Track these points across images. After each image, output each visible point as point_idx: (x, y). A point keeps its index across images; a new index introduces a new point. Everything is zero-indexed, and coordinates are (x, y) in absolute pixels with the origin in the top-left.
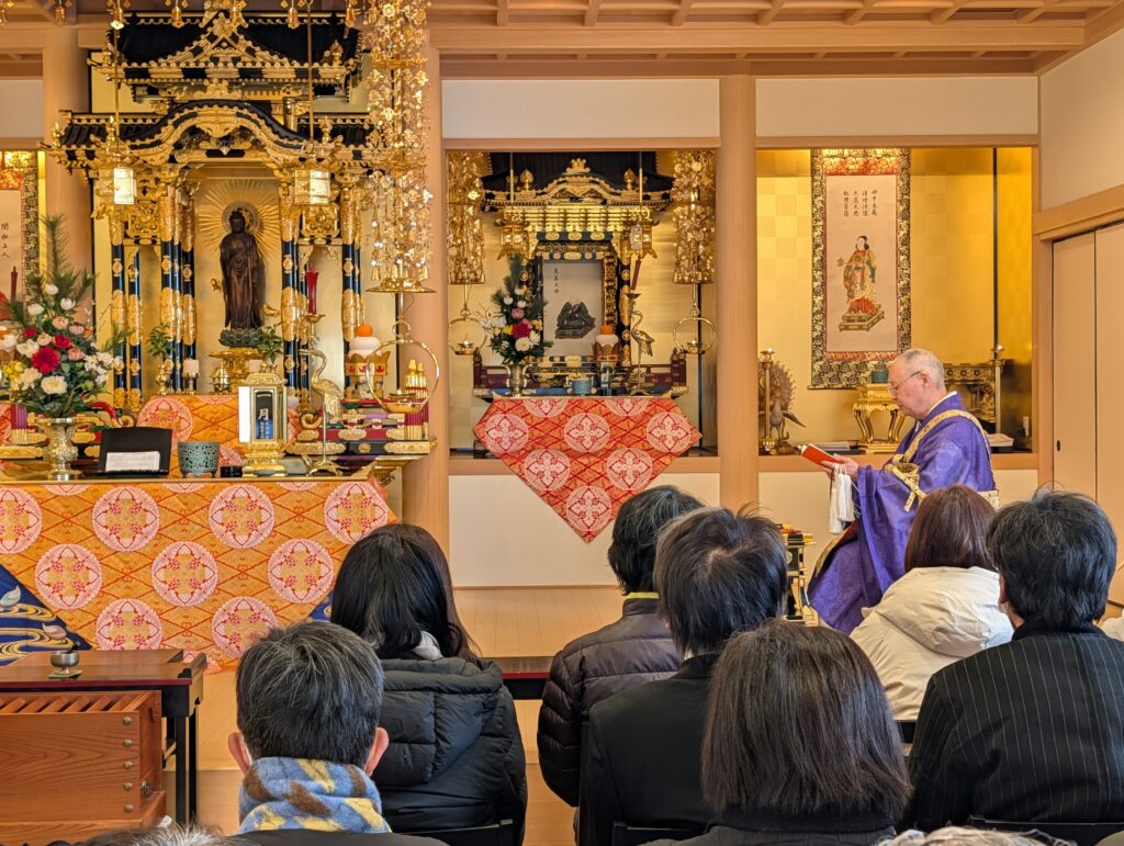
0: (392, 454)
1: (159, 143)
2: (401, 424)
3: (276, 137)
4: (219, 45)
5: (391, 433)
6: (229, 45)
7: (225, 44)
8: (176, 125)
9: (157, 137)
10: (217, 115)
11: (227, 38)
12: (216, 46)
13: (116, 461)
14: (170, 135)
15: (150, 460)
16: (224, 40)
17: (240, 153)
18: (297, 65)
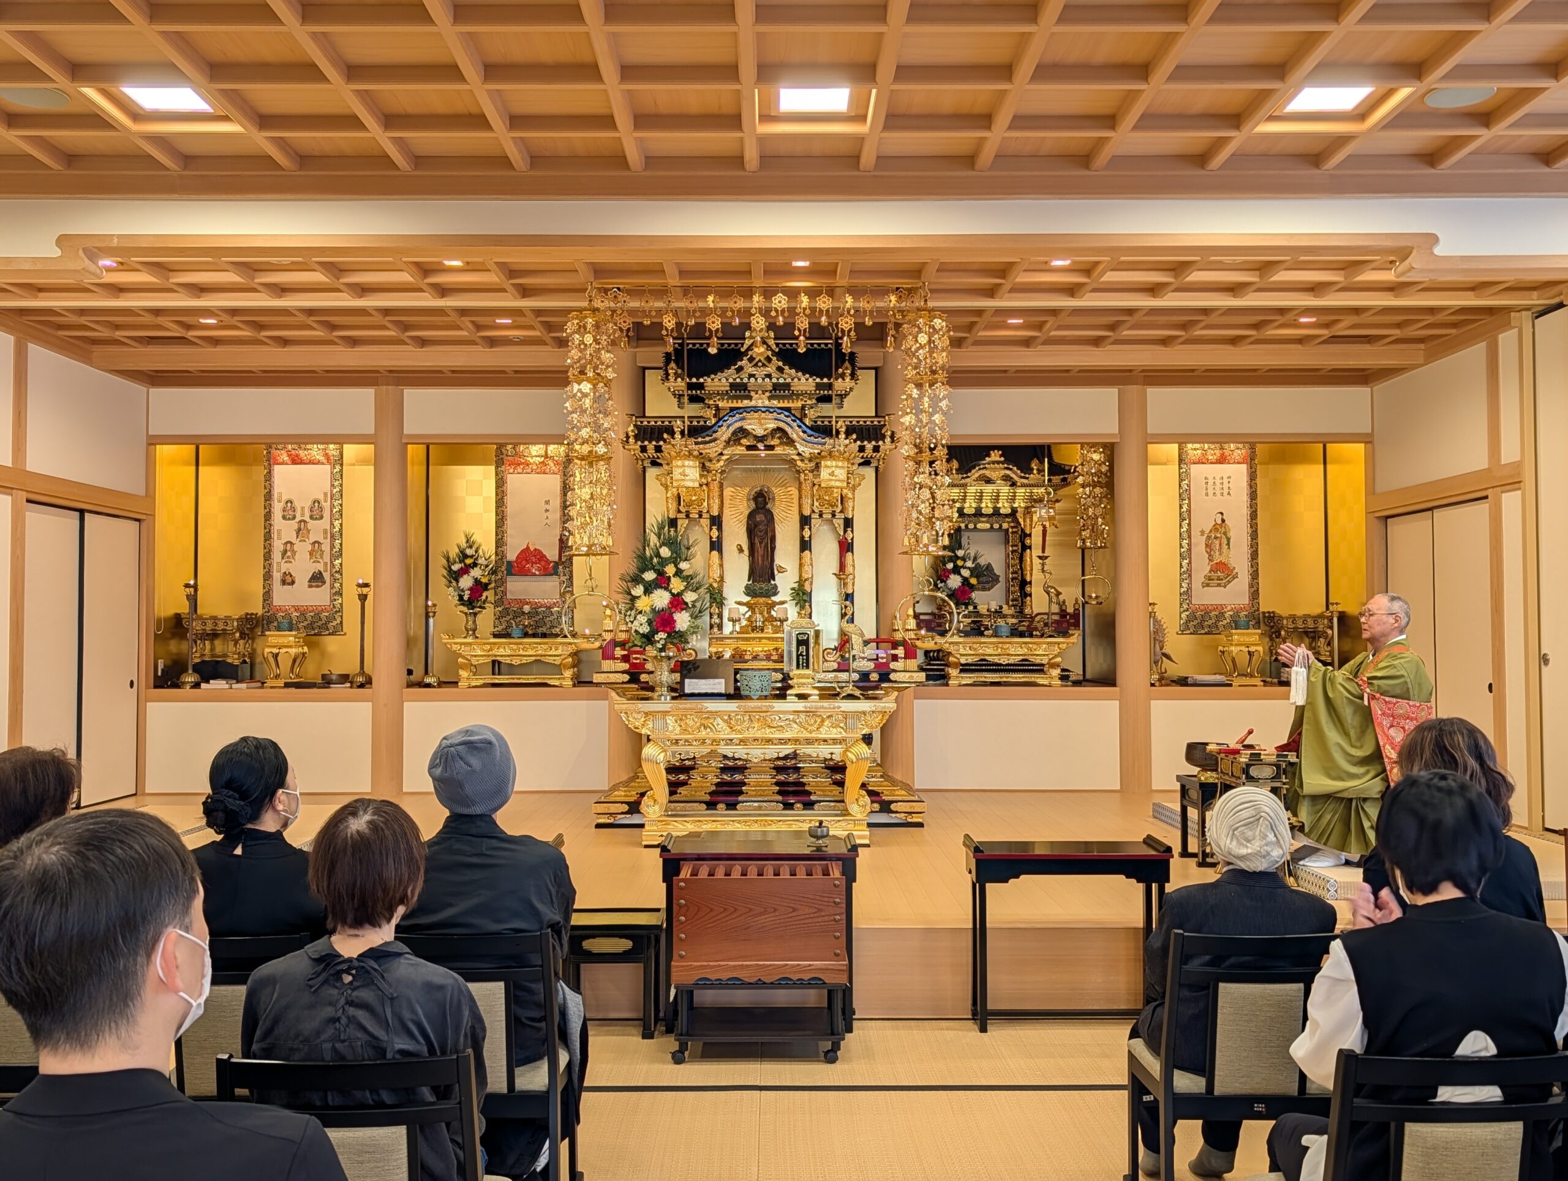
0: (895, 682)
1: (715, 440)
2: (901, 658)
3: (805, 436)
4: (756, 365)
5: (893, 665)
6: (764, 365)
7: (760, 364)
8: (728, 427)
9: (714, 435)
10: (760, 419)
11: (762, 359)
12: (754, 366)
13: (692, 685)
14: (724, 433)
15: (718, 685)
16: (760, 361)
17: (771, 448)
18: (818, 380)
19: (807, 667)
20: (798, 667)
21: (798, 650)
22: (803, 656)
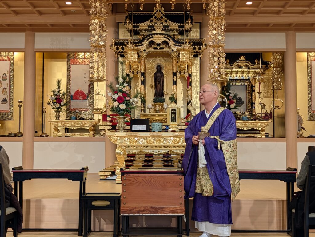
1: (142, 45)
3: (175, 43)
4: (157, 19)
6: (160, 19)
7: (159, 19)
8: (147, 40)
9: (142, 43)
10: (158, 37)
11: (159, 17)
12: (157, 20)
13: (135, 127)
14: (146, 43)
15: (144, 127)
17: (163, 48)
18: (179, 24)
19: (175, 122)
20: (172, 122)
21: (172, 115)
22: (173, 117)
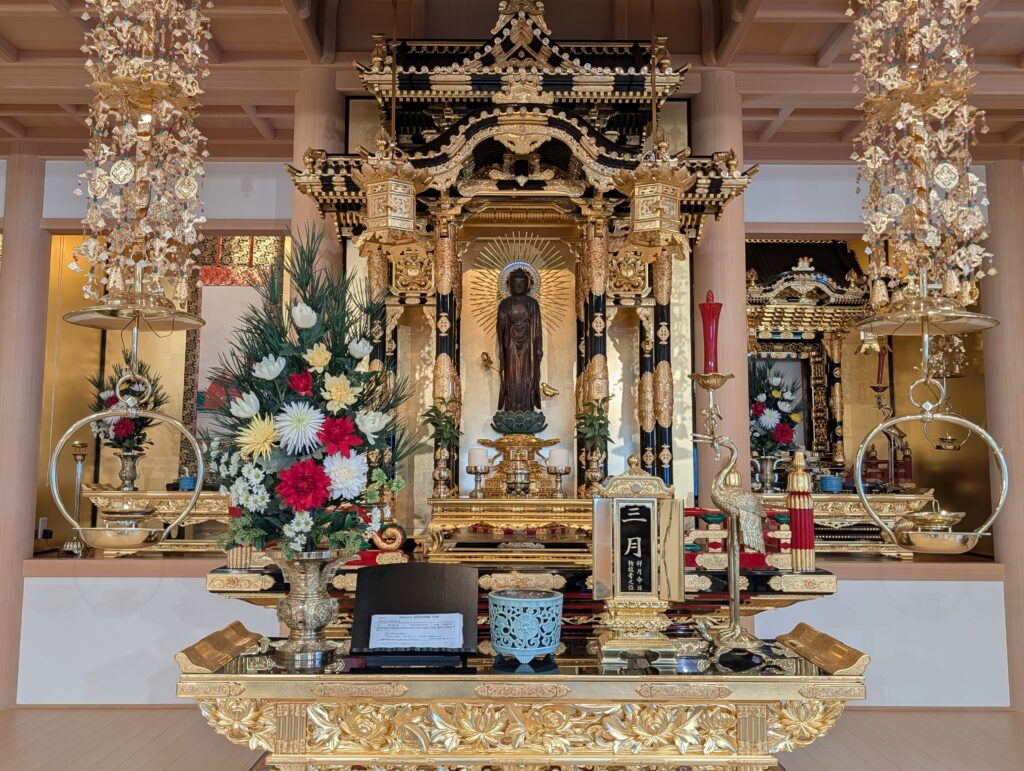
0: (781, 592)
1: (445, 158)
2: (786, 546)
3: (602, 150)
4: (515, 55)
5: (771, 560)
7: (522, 54)
8: (468, 135)
9: (444, 149)
10: (522, 123)
12: (512, 57)
13: (391, 631)
14: (460, 149)
16: (521, 48)
17: (540, 185)
19: (647, 587)
20: (624, 588)
21: (624, 547)
22: (636, 559)
